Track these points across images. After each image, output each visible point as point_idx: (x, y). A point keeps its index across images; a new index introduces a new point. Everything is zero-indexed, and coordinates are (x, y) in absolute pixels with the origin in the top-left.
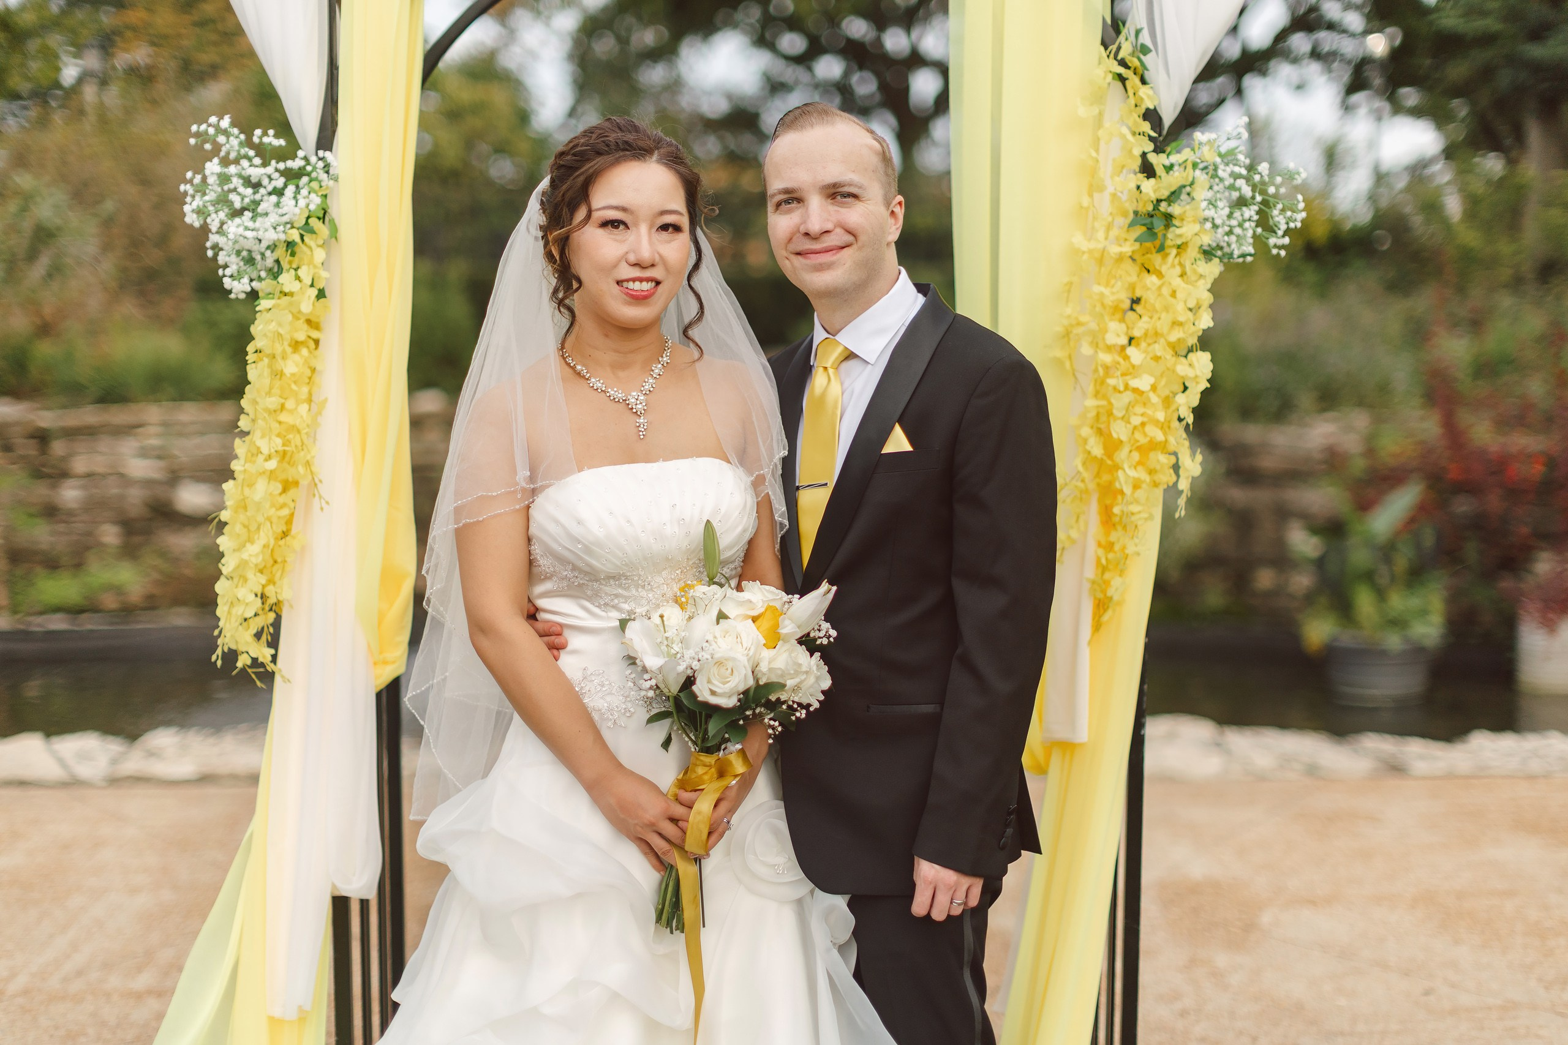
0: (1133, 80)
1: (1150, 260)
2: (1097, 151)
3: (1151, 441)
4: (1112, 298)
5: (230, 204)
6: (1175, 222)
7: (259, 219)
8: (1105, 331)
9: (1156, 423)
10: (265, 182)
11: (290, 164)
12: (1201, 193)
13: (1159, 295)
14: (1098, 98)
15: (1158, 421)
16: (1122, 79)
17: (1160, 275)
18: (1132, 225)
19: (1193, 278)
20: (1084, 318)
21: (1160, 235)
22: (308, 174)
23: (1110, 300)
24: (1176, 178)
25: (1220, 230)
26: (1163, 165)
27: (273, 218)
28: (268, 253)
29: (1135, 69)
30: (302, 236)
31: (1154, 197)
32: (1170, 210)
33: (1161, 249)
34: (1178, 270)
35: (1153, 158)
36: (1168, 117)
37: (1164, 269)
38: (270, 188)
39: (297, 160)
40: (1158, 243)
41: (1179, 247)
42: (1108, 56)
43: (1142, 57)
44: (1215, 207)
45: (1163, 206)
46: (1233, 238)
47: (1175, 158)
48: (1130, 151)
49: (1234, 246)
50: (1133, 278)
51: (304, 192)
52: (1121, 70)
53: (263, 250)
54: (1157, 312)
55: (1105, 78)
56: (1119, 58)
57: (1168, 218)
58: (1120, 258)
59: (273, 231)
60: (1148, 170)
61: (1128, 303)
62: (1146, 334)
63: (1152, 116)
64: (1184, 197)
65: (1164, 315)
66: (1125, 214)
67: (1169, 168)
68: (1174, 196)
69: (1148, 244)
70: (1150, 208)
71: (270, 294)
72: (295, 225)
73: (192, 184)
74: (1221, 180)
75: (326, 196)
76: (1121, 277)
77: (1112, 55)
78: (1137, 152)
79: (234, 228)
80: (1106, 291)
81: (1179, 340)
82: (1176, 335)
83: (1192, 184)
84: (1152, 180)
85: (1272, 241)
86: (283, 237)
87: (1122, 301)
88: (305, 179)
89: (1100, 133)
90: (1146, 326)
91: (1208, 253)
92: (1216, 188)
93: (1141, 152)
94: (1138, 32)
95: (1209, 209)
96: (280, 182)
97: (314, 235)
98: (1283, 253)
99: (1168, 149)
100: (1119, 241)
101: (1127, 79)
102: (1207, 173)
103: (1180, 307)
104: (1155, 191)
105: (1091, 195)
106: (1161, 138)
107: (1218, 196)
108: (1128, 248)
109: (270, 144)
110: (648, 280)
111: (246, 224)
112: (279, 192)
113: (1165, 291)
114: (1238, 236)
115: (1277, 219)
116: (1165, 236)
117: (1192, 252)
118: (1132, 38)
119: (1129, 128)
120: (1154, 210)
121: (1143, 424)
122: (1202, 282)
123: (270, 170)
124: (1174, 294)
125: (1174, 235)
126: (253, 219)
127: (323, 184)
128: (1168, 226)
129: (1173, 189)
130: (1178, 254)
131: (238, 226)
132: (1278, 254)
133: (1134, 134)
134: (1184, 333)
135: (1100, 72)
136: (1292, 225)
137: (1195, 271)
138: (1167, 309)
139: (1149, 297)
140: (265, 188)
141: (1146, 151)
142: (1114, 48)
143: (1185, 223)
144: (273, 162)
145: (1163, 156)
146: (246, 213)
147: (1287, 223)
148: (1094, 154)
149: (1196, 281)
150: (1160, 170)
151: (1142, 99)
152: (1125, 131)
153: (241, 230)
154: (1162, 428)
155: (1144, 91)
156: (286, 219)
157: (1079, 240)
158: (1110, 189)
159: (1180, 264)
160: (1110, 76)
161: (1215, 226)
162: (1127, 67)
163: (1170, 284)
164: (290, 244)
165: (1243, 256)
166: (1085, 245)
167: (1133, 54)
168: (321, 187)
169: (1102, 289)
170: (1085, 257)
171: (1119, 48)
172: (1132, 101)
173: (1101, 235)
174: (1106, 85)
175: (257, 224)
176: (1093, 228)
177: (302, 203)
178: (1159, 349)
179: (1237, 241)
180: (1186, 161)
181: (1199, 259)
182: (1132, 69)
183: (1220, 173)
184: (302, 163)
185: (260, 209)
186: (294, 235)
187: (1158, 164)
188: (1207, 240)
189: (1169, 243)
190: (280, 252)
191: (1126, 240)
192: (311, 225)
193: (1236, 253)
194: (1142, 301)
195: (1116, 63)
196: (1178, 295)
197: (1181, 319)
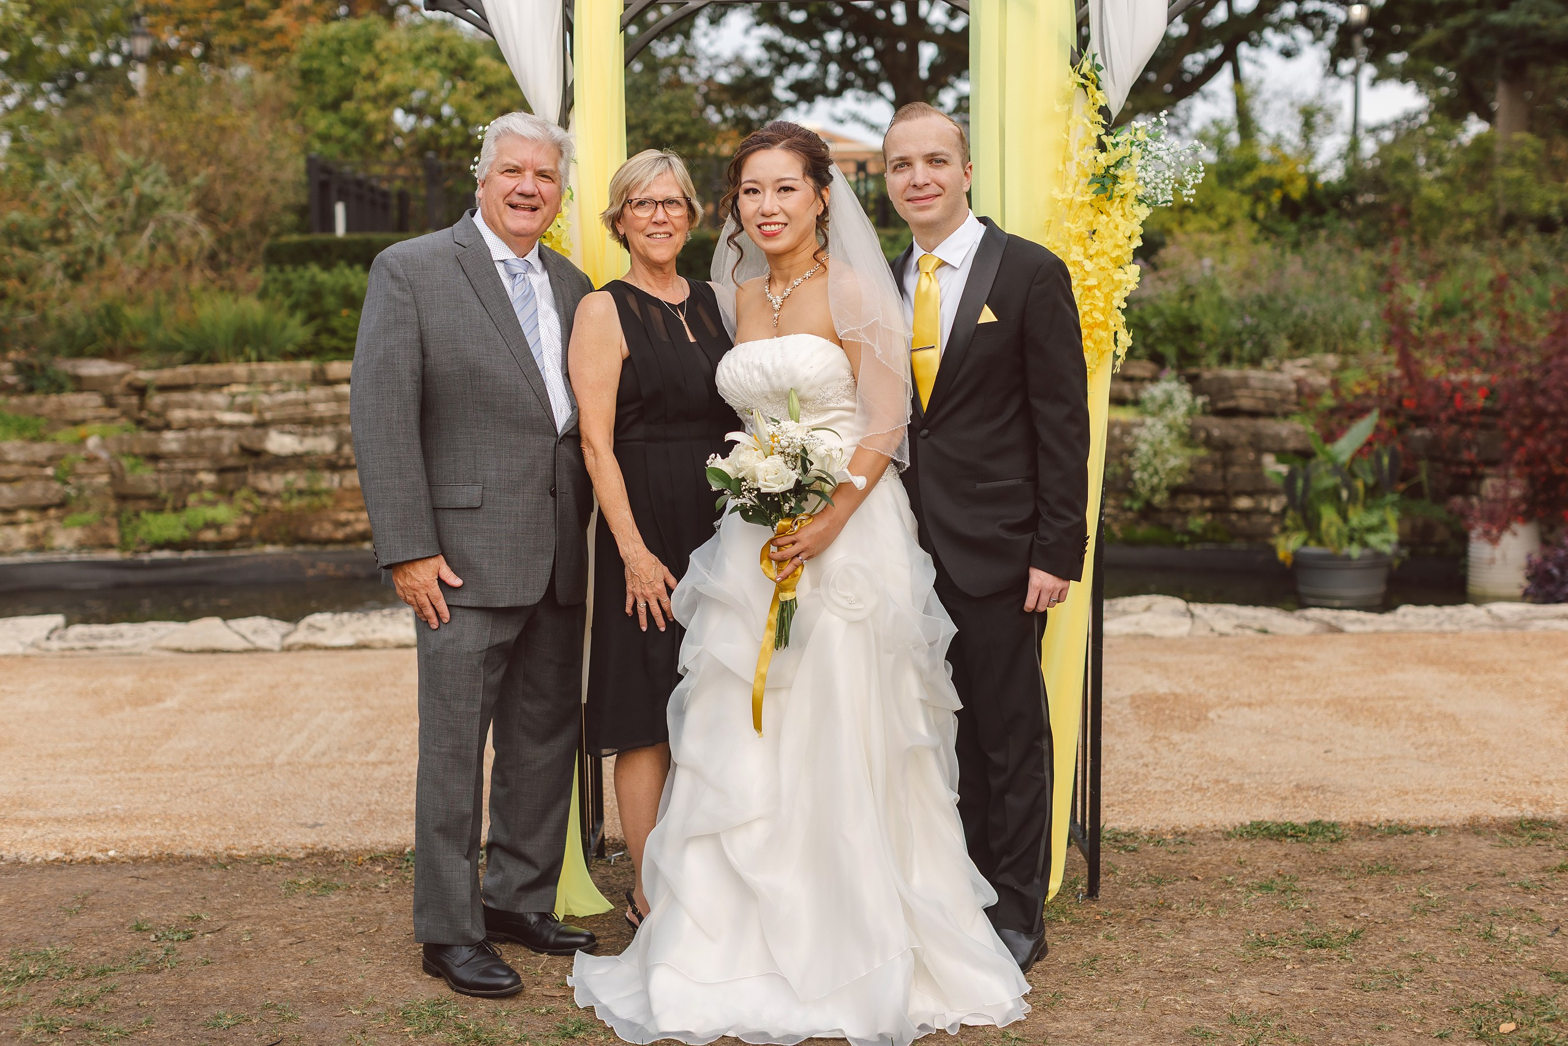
0: (1092, 87)
1: (1103, 205)
2: (1068, 134)
3: (1096, 323)
4: (1076, 231)
6: (1119, 181)
8: (1070, 252)
9: (1100, 309)
12: (1136, 161)
13: (1107, 228)
14: (1067, 100)
16: (1084, 87)
17: (1108, 215)
18: (1091, 182)
19: (1130, 217)
20: (1058, 244)
21: (1109, 189)
23: (1074, 232)
24: (1120, 152)
25: (1149, 186)
26: (1112, 143)
29: (1093, 80)
31: (1105, 164)
32: (1116, 172)
33: (1110, 198)
34: (1120, 212)
35: (1105, 138)
36: (1115, 111)
37: (1111, 211)
40: (1108, 194)
41: (1122, 197)
42: (1075, 72)
43: (1096, 72)
44: (1146, 170)
45: (1112, 170)
46: (1159, 191)
47: (1119, 139)
48: (1090, 134)
49: (1159, 196)
50: (1091, 218)
52: (1083, 81)
54: (1106, 239)
55: (1072, 86)
56: (1082, 73)
57: (1115, 178)
58: (1082, 204)
60: (1101, 146)
61: (1087, 234)
62: (1097, 253)
63: (1104, 111)
64: (1125, 164)
65: (1109, 241)
66: (1086, 176)
67: (1115, 145)
68: (1118, 164)
69: (1102, 195)
70: (1103, 171)
74: (1150, 152)
76: (1083, 216)
77: (1077, 71)
78: (1094, 135)
80: (1072, 226)
81: (1119, 256)
82: (1117, 253)
83: (1130, 155)
84: (1104, 153)
85: (1185, 192)
87: (1083, 232)
89: (1070, 122)
90: (1098, 248)
92: (1146, 158)
93: (1097, 135)
94: (1094, 55)
95: (1142, 172)
98: (1192, 200)
99: (1115, 133)
100: (1082, 193)
101: (1088, 87)
102: (1140, 148)
103: (1120, 235)
104: (1106, 160)
105: (1064, 164)
106: (1110, 126)
107: (1148, 163)
108: (1087, 198)
110: (775, 224)
113: (1111, 225)
114: (1162, 189)
115: (1186, 178)
116: (1112, 189)
117: (1131, 200)
118: (1090, 59)
119: (1089, 119)
120: (1106, 173)
121: (1091, 310)
122: (1136, 219)
124: (1117, 228)
125: (1118, 189)
128: (1114, 184)
129: (1118, 159)
130: (1121, 201)
132: (1189, 200)
133: (1092, 122)
134: (1122, 251)
135: (1069, 82)
136: (1197, 182)
137: (1132, 213)
138: (1111, 237)
139: (1101, 229)
141: (1100, 134)
142: (1078, 66)
143: (1125, 181)
145: (1111, 137)
147: (1193, 181)
148: (1066, 136)
149: (1132, 219)
150: (1109, 147)
151: (1097, 100)
152: (1087, 120)
154: (1104, 314)
155: (1098, 95)
157: (1056, 193)
158: (1077, 159)
159: (1123, 209)
160: (1076, 85)
161: (1146, 184)
162: (1087, 79)
163: (1115, 220)
165: (1166, 202)
166: (1060, 196)
167: (1090, 70)
169: (1070, 224)
170: (1060, 203)
171: (1082, 66)
172: (1091, 101)
173: (1070, 189)
174: (1073, 91)
176: (1065, 184)
178: (1104, 262)
179: (1161, 192)
180: (1126, 140)
181: (1135, 205)
182: (1091, 80)
183: (1149, 148)
187: (1108, 143)
188: (1140, 192)
189: (1115, 194)
191: (1087, 192)
193: (1161, 200)
194: (1097, 233)
195: (1080, 76)
196: (1120, 228)
197: (1121, 242)
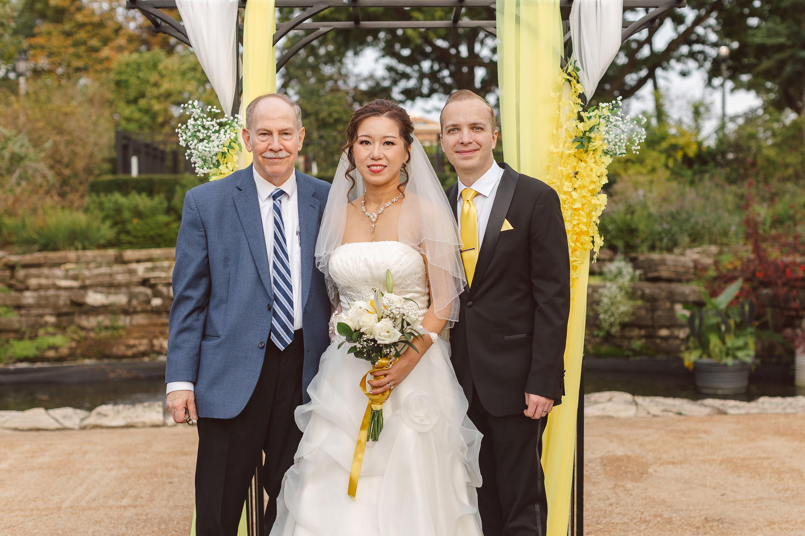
0: (574, 81)
1: (582, 156)
2: (559, 111)
3: (581, 231)
4: (566, 172)
5: (197, 137)
6: (592, 140)
7: (211, 143)
8: (561, 185)
9: (583, 223)
10: (211, 127)
11: (221, 120)
12: (603, 128)
13: (585, 171)
14: (559, 89)
15: (584, 222)
16: (570, 81)
17: (586, 162)
18: (574, 141)
19: (600, 163)
20: (555, 181)
21: (586, 146)
22: (229, 124)
23: (565, 173)
24: (593, 122)
25: (611, 144)
26: (587, 117)
27: (216, 143)
28: (214, 157)
29: (574, 77)
30: (228, 150)
31: (583, 130)
32: (590, 135)
33: (586, 151)
34: (593, 160)
35: (582, 114)
36: (589, 97)
37: (587, 160)
38: (213, 130)
39: (224, 118)
40: (585, 149)
41: (594, 151)
42: (563, 72)
43: (577, 72)
44: (609, 134)
45: (587, 134)
46: (617, 147)
47: (592, 114)
48: (573, 111)
49: (617, 150)
51: (228, 131)
52: (569, 77)
53: (211, 156)
54: (584, 177)
55: (562, 81)
56: (567, 72)
57: (589, 139)
58: (569, 155)
59: (217, 148)
60: (581, 119)
61: (573, 175)
62: (580, 187)
63: (582, 96)
64: (596, 130)
65: (587, 179)
66: (571, 137)
67: (589, 118)
68: (591, 129)
69: (581, 150)
70: (582, 135)
71: (215, 174)
72: (225, 145)
73: (181, 129)
74: (611, 122)
75: (236, 133)
76: (570, 163)
77: (565, 71)
78: (576, 111)
79: (201, 146)
80: (564, 169)
81: (593, 189)
82: (592, 187)
83: (599, 124)
84: (582, 123)
85: (633, 148)
86: (221, 150)
87: (570, 173)
88: (228, 126)
89: (560, 103)
90: (580, 183)
91: (606, 153)
92: (609, 126)
93: (577, 111)
94: (575, 62)
95: (606, 135)
96: (217, 128)
97: (233, 150)
98: (638, 153)
99: (589, 110)
100: (569, 149)
101: (571, 81)
102: (605, 120)
103: (594, 175)
104: (583, 128)
105: (557, 130)
106: (586, 106)
107: (610, 129)
108: (573, 151)
109: (214, 112)
110: (379, 165)
111: (205, 145)
112: (218, 131)
113: (588, 169)
114: (619, 146)
115: (634, 138)
116: (588, 146)
117: (599, 153)
118: (573, 64)
119: (573, 101)
120: (583, 135)
121: (578, 224)
122: (603, 165)
123: (213, 123)
124: (591, 170)
125: (591, 146)
126: (208, 143)
127: (235, 128)
128: (589, 142)
129: (591, 127)
130: (593, 153)
131: (202, 146)
132: (636, 153)
133: (574, 104)
134: (596, 186)
135: (560, 78)
136: (641, 141)
137: (600, 161)
138: (588, 176)
139: (581, 171)
140: (211, 130)
141: (579, 111)
142: (565, 68)
143: (596, 140)
144: (215, 119)
145: (587, 113)
146: (205, 140)
147: (639, 140)
148: (558, 112)
149: (601, 165)
150: (585, 119)
151: (577, 89)
152: (571, 102)
153: (204, 148)
154: (586, 226)
155: (578, 86)
156: (221, 143)
157: (553, 149)
158: (565, 127)
159: (595, 158)
160: (564, 80)
161: (609, 142)
162: (571, 76)
163: (590, 166)
164: (223, 154)
165: (622, 154)
166: (555, 150)
167: (573, 71)
168: (234, 129)
169: (562, 168)
170: (555, 155)
171: (567, 68)
172: (573, 90)
173: (561, 146)
174: (562, 84)
175: (210, 145)
176: (558, 143)
177: (228, 136)
178: (584, 192)
179: (619, 148)
180: (596, 115)
181: (602, 156)
182: (573, 77)
183: (611, 120)
184: (227, 120)
185: (211, 139)
186: (225, 149)
187: (585, 116)
188: (605, 147)
189: (589, 149)
190: (219, 157)
191: (572, 148)
192: (232, 145)
193: (618, 153)
194: (579, 173)
195: (566, 74)
196: (593, 170)
197: (594, 180)
